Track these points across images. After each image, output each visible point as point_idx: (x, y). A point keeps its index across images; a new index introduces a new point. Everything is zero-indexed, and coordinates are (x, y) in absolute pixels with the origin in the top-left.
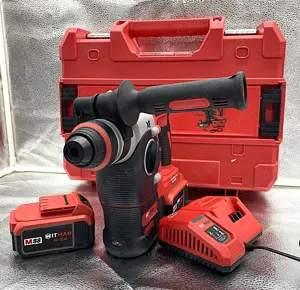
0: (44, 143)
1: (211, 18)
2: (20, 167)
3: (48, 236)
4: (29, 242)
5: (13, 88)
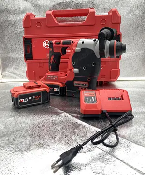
1: (89, 9)
3: (30, 98)
4: (22, 101)
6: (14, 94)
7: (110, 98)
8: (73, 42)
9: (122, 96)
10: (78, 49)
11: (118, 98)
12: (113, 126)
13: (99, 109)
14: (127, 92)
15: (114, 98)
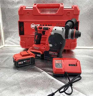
0: (13, 38)
1: (60, 4)
2: (6, 45)
3: (24, 61)
4: (20, 63)
5: (3, 23)
6: (16, 59)
7: (70, 65)
8: (49, 28)
9: (76, 64)
10: (52, 33)
11: (74, 65)
12: (70, 83)
13: (63, 71)
14: (79, 61)
15: (72, 65)
